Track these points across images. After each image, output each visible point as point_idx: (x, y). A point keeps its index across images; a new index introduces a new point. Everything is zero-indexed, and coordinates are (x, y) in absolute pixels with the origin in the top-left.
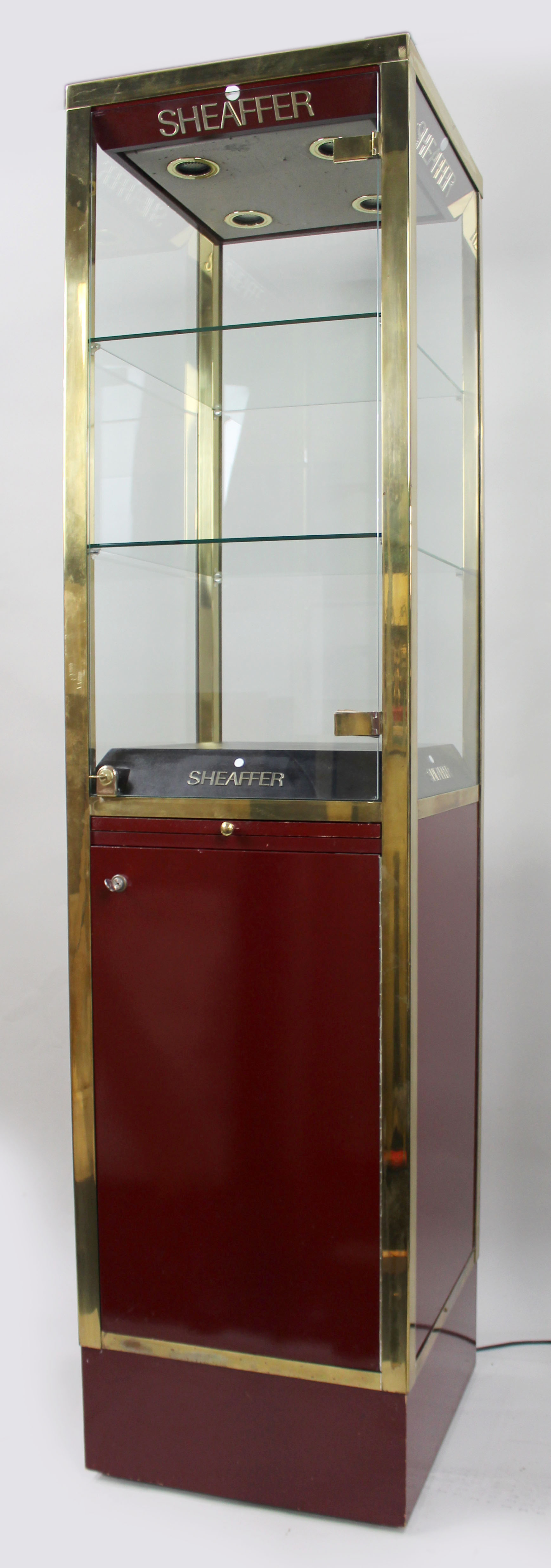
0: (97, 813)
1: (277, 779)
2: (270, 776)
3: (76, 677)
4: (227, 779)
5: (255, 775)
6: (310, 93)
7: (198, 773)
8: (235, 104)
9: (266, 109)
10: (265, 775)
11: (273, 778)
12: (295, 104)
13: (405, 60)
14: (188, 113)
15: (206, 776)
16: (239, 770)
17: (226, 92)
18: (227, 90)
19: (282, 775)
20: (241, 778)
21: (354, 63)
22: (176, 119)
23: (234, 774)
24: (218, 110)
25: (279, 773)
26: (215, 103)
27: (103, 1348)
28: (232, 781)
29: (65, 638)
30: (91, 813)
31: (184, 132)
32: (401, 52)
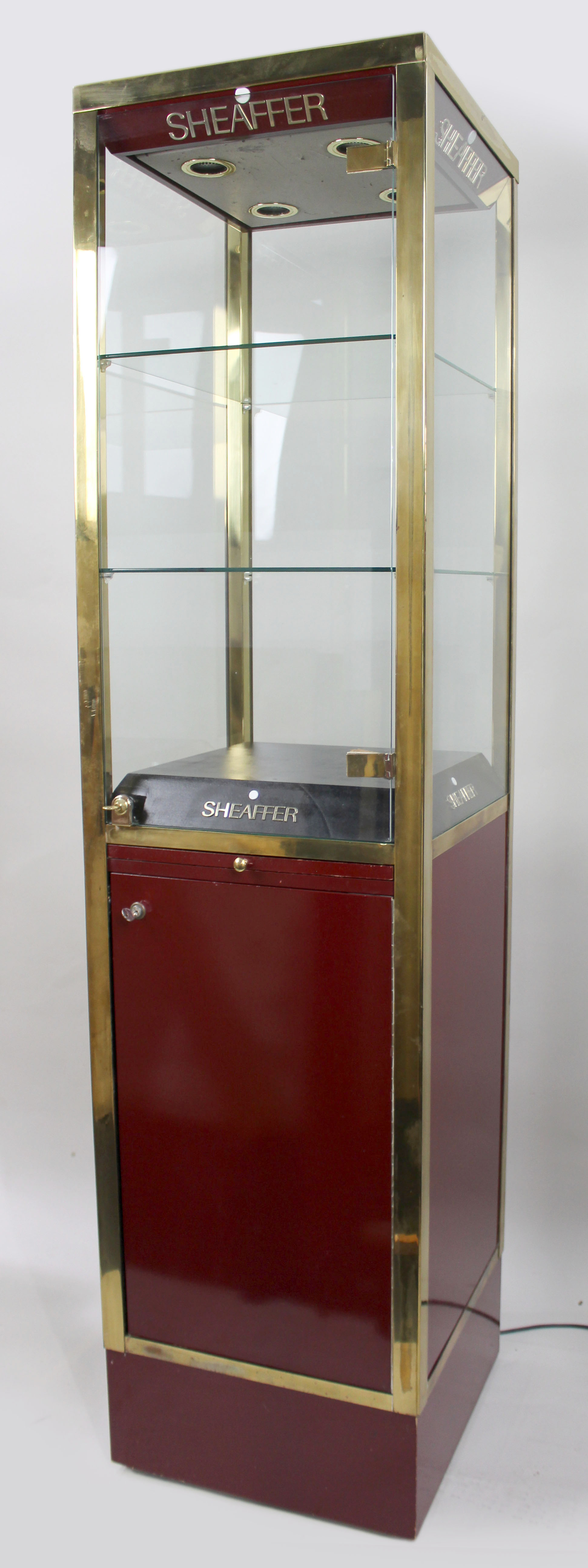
0: (113, 841)
1: (291, 814)
2: (284, 810)
3: (90, 704)
4: (241, 812)
5: (268, 809)
6: (322, 96)
7: (214, 804)
8: (246, 107)
9: (278, 112)
10: (279, 810)
11: (287, 813)
12: (308, 107)
13: (421, 61)
14: (197, 116)
15: (221, 807)
16: (252, 803)
17: (236, 94)
18: (237, 93)
19: (296, 811)
20: (255, 812)
21: (368, 65)
22: (185, 122)
23: (248, 807)
24: (228, 113)
25: (294, 808)
26: (224, 105)
27: (126, 1352)
28: (246, 814)
29: (80, 665)
30: (107, 841)
31: (193, 135)
32: (418, 52)
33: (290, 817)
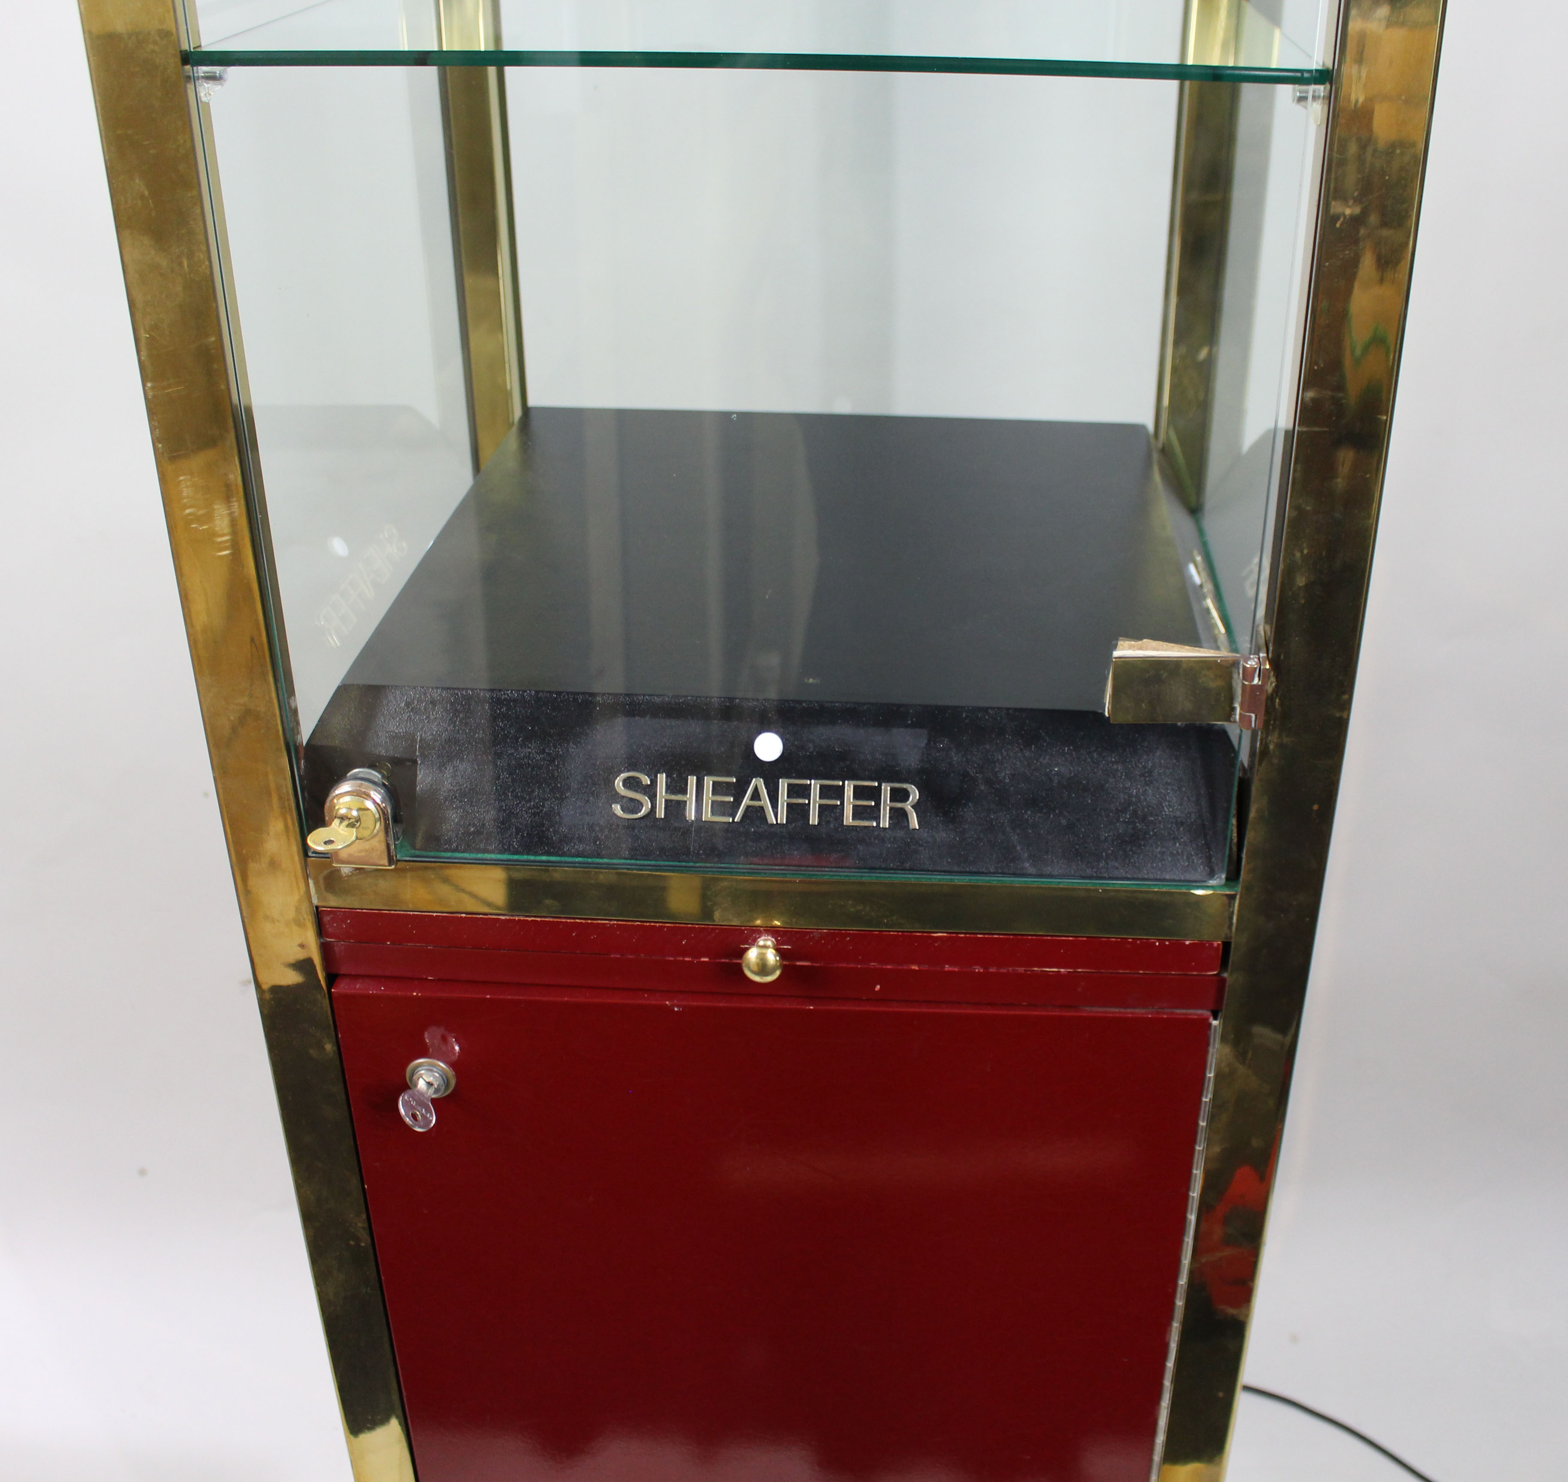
0: (333, 901)
1: (899, 805)
2: (875, 794)
3: (210, 518)
4: (737, 803)
5: (825, 792)
7: (646, 780)
10: (859, 793)
11: (886, 805)
15: (670, 789)
16: (771, 772)
19: (915, 794)
20: (783, 800)
23: (758, 785)
25: (905, 786)
28: (755, 814)
29: (150, 394)
30: (315, 901)
33: (899, 816)
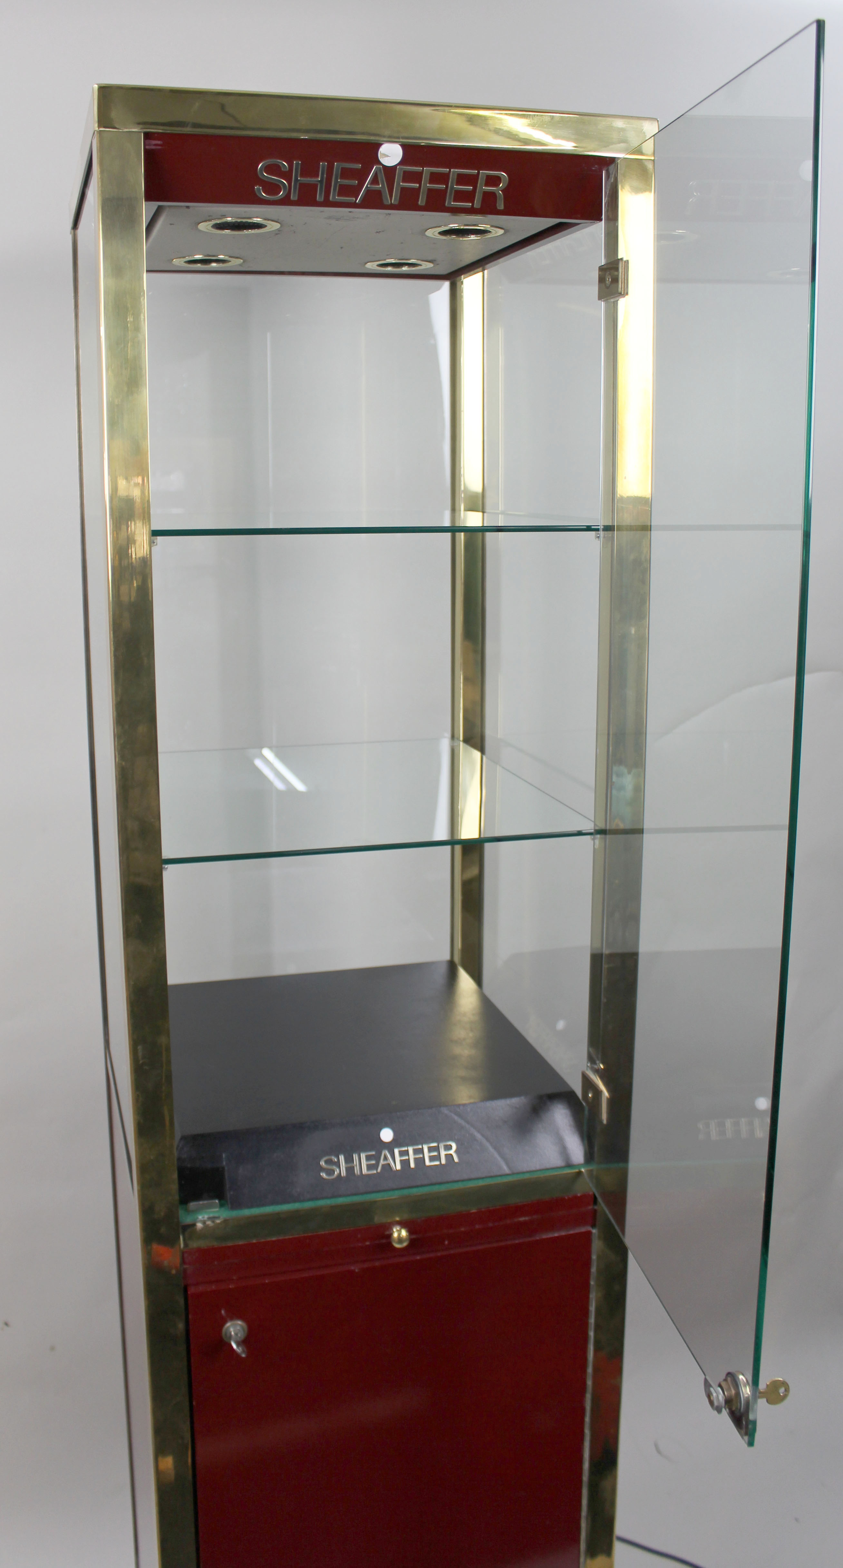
1: (448, 1152)
2: (437, 1149)
4: (376, 1163)
5: (416, 1152)
6: (508, 178)
7: (335, 1159)
8: (390, 171)
9: (436, 186)
10: (430, 1149)
11: (443, 1153)
12: (482, 189)
13: (649, 158)
14: (309, 170)
15: (346, 1161)
16: (390, 1146)
17: (380, 150)
18: (383, 149)
19: (454, 1146)
20: (398, 1158)
22: (287, 176)
23: (385, 1153)
24: (361, 176)
25: (449, 1143)
26: (356, 163)
28: (387, 1167)
30: (182, 1247)
31: (293, 197)
33: (449, 1157)
